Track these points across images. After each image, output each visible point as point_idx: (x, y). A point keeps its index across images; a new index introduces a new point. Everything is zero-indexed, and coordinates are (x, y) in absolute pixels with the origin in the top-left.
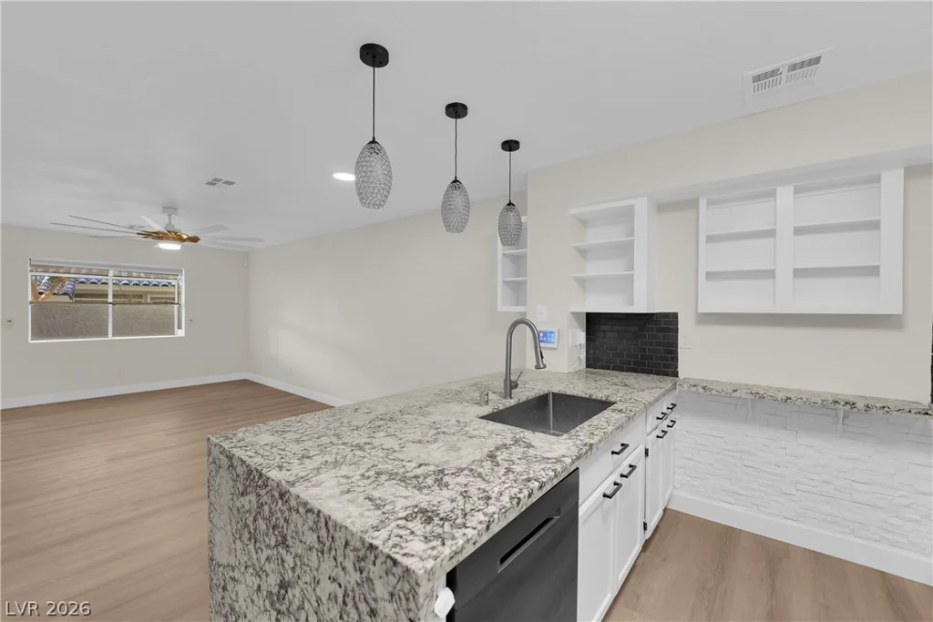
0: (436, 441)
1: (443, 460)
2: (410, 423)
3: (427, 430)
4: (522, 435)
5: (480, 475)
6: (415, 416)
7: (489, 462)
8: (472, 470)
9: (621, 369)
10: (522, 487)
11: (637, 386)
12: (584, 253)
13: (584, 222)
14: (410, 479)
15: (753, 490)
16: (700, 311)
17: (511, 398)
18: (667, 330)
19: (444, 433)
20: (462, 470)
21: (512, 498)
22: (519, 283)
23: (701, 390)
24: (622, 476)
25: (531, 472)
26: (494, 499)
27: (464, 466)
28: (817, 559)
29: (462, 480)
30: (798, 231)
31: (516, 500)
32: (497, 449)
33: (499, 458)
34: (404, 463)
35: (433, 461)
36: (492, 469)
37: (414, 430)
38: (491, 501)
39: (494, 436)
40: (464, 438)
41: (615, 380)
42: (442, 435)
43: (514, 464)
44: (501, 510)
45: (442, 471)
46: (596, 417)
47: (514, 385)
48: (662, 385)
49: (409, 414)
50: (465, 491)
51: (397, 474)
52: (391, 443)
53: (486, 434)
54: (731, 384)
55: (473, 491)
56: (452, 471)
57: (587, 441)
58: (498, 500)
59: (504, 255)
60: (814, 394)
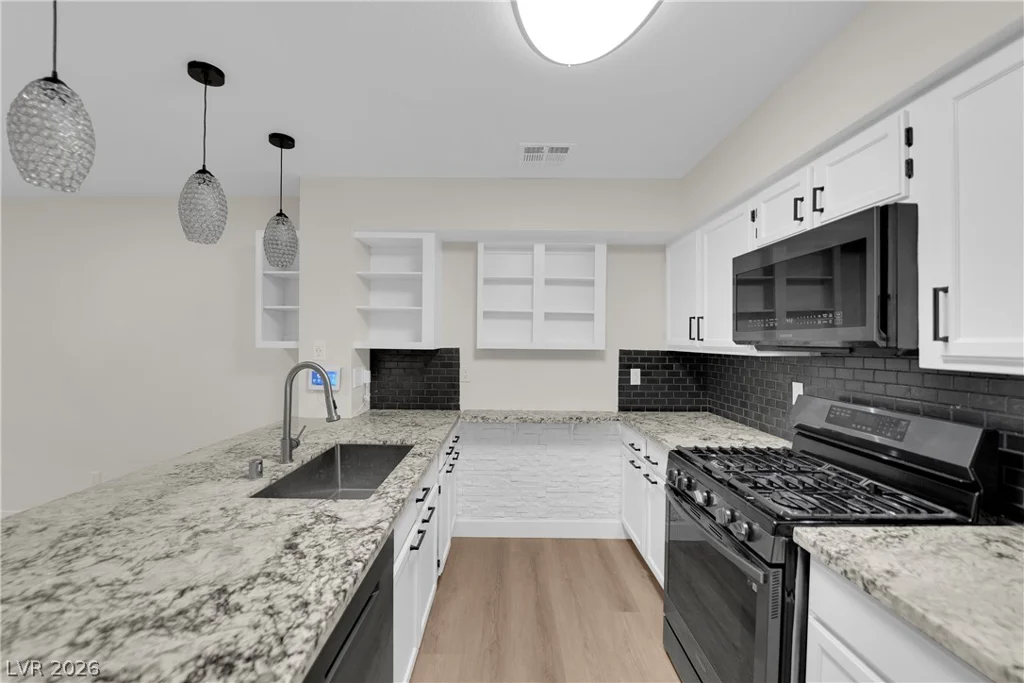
0: (196, 547)
1: (218, 573)
2: (137, 529)
3: (173, 535)
4: (322, 507)
5: (283, 578)
6: (145, 516)
7: (290, 556)
8: (269, 575)
9: (408, 408)
10: (344, 574)
11: (427, 424)
12: (368, 282)
13: (368, 248)
14: (172, 618)
15: (518, 500)
16: (479, 347)
17: (291, 460)
18: (450, 365)
19: (206, 532)
20: (255, 578)
21: (336, 594)
22: (285, 312)
23: (481, 421)
24: (424, 521)
25: (349, 552)
26: (314, 603)
27: (255, 572)
28: (560, 543)
29: (259, 592)
30: (548, 282)
31: (342, 594)
32: (295, 534)
33: (301, 547)
34: (152, 598)
35: (202, 579)
36: (298, 564)
37: (151, 540)
38: (310, 608)
39: (286, 518)
40: (242, 531)
41: (404, 421)
42: (204, 536)
43: (324, 548)
44: (327, 614)
45: (223, 590)
46: (398, 466)
47: (294, 443)
48: (449, 420)
49: (130, 514)
50: (271, 607)
51: (144, 619)
52: (110, 572)
53: (272, 518)
54: (501, 411)
55: (281, 602)
56: (241, 585)
57: (398, 496)
58: (318, 602)
59: (264, 275)
60: (557, 414)
